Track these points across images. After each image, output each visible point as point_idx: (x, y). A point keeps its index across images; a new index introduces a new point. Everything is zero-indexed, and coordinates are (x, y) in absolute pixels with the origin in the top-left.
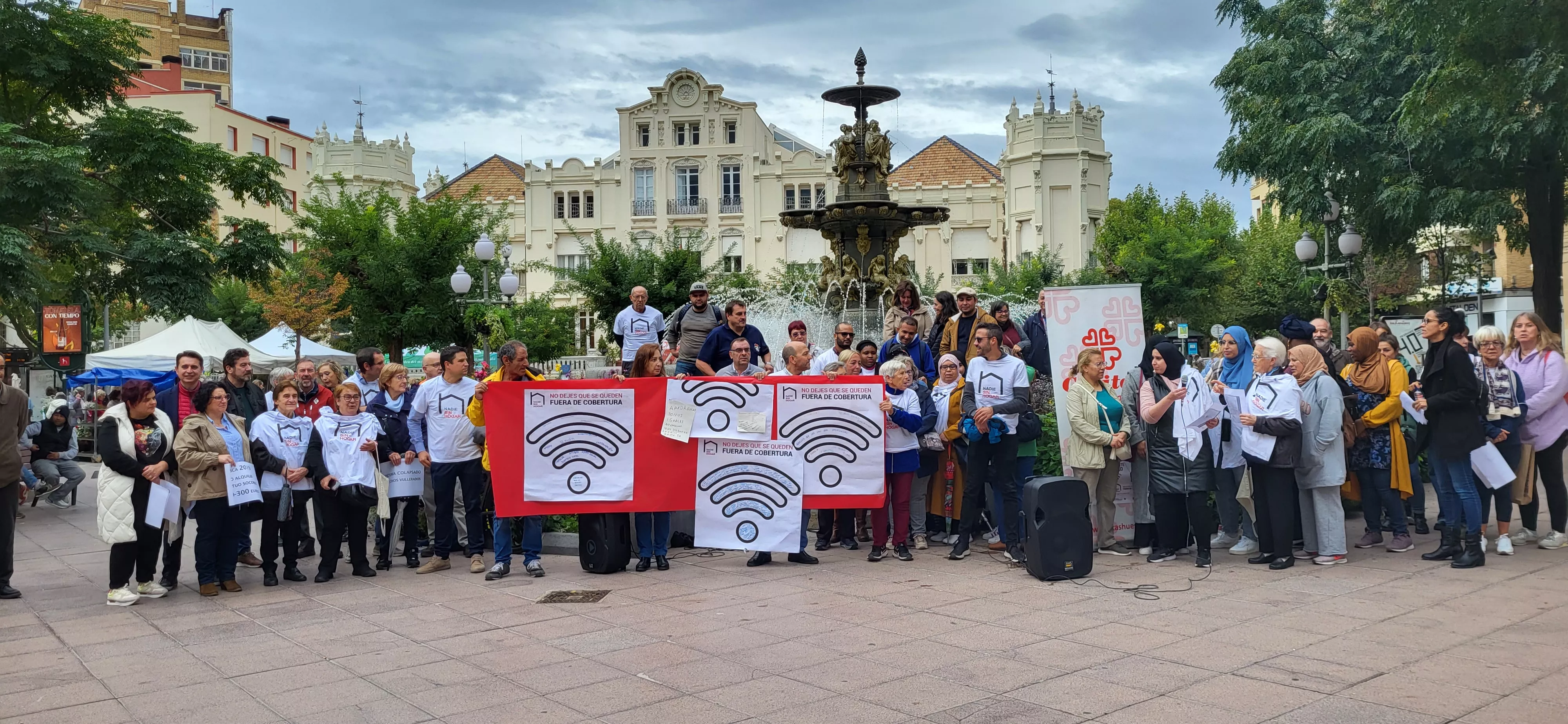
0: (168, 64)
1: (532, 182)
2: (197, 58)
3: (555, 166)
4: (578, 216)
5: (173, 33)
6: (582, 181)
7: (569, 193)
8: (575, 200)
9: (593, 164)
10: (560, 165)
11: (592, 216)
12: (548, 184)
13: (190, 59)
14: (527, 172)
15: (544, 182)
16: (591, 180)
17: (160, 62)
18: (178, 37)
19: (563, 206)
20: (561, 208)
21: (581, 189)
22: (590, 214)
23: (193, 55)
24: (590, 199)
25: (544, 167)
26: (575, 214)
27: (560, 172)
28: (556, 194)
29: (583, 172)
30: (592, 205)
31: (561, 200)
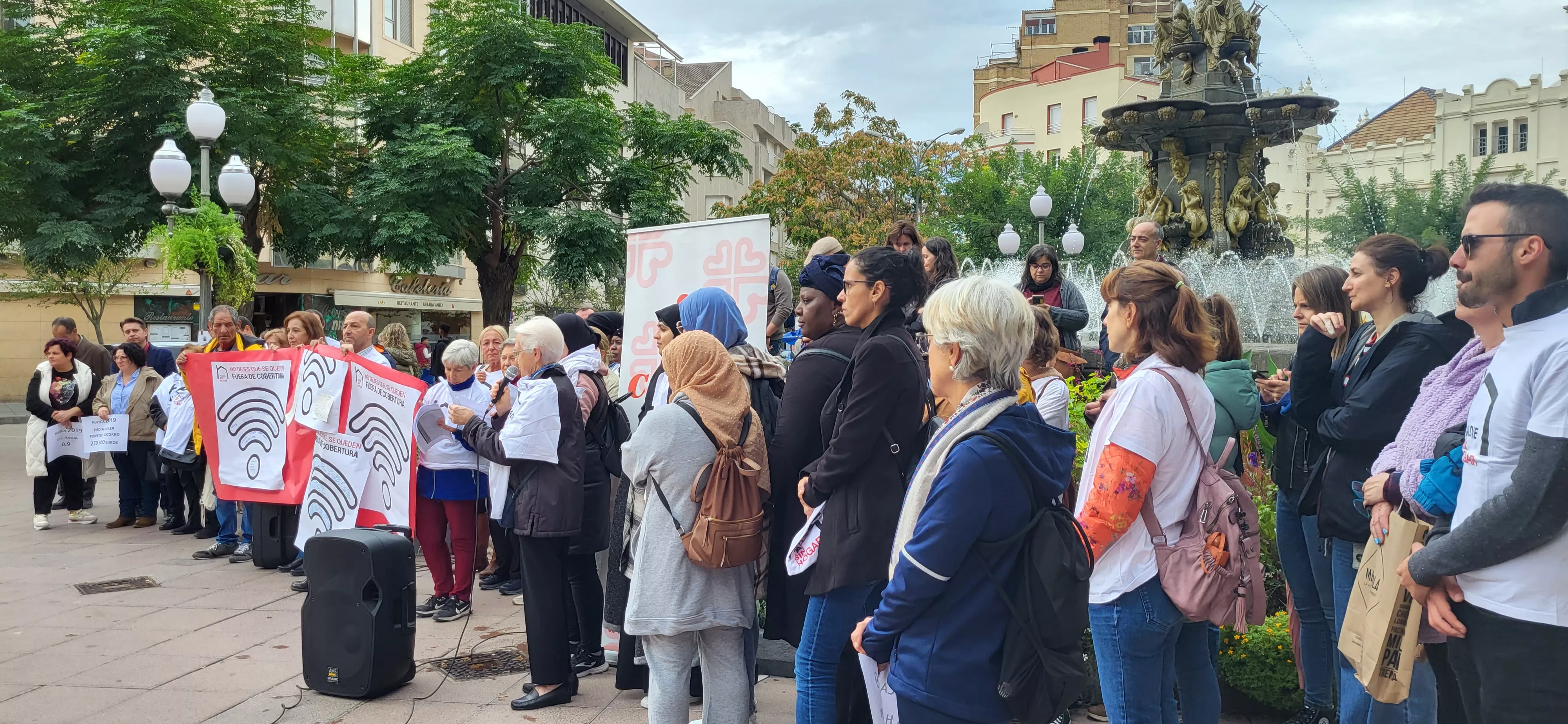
0: (1098, 44)
1: (1444, 115)
2: (1147, 33)
3: (1476, 92)
4: (1505, 151)
5: (1121, 14)
6: (1511, 106)
7: (1495, 123)
8: (1503, 131)
9: (1529, 84)
10: (1483, 91)
11: (1525, 149)
12: (1466, 115)
13: (1140, 36)
14: (1439, 102)
15: (1458, 113)
16: (1525, 104)
17: (1092, 44)
18: (1127, 16)
19: (1485, 140)
20: (1483, 143)
21: (1510, 117)
22: (1523, 147)
23: (1142, 31)
24: (1524, 128)
25: (1462, 94)
26: (1503, 149)
27: (1481, 99)
28: (1476, 126)
29: (1515, 95)
30: (1525, 136)
31: (1483, 133)
